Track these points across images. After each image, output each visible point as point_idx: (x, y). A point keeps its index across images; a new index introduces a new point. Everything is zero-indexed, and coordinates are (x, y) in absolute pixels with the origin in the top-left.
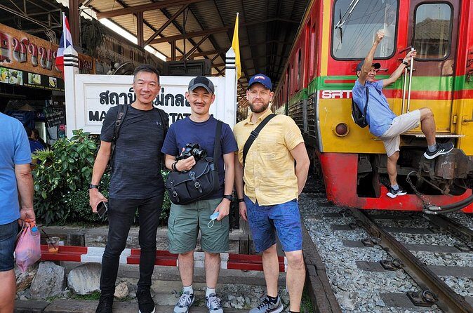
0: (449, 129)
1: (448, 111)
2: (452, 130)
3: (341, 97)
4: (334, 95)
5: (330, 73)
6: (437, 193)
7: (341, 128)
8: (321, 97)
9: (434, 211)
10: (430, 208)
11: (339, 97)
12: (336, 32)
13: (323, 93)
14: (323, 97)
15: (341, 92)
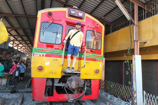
0: (78, 70)
1: (78, 64)
2: (79, 70)
3: (42, 56)
4: (39, 55)
5: (38, 47)
6: (72, 93)
7: (40, 68)
8: (34, 55)
9: (71, 101)
10: (70, 100)
11: (41, 56)
12: (41, 33)
13: (35, 54)
14: (35, 55)
15: (42, 54)
